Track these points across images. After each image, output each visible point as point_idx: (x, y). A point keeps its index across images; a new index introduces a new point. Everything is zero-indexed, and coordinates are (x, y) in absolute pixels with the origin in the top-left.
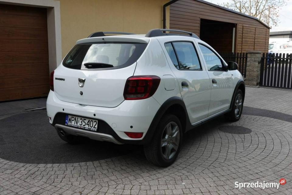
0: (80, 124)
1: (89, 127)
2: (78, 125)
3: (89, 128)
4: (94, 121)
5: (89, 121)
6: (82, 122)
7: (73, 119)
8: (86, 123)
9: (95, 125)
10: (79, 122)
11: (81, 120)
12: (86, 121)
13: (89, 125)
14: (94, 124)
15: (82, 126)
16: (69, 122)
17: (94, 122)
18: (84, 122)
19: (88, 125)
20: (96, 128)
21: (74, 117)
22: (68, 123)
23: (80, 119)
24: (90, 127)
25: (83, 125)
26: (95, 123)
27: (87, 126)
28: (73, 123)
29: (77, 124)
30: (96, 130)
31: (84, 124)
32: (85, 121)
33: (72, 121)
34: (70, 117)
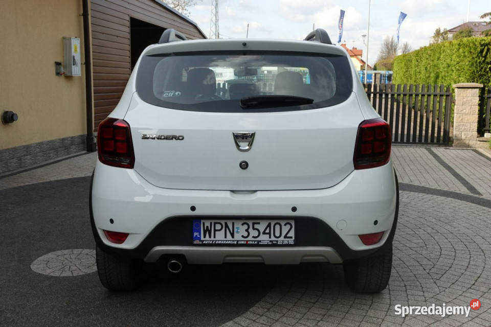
0: (243, 236)
1: (270, 237)
2: (238, 237)
3: (271, 241)
4: (283, 223)
5: (269, 225)
6: (247, 230)
7: (218, 227)
8: (261, 232)
9: (288, 232)
10: (238, 232)
11: (246, 227)
12: (262, 226)
13: (269, 233)
14: (285, 229)
15: (250, 238)
16: (205, 237)
17: (285, 225)
18: (254, 229)
19: (267, 233)
20: (291, 237)
21: (223, 222)
22: (202, 238)
23: (243, 225)
24: (273, 238)
25: (253, 237)
26: (288, 227)
27: (264, 238)
28: (220, 236)
29: (233, 237)
30: (291, 241)
32: (256, 226)
33: (216, 232)
34: (207, 224)
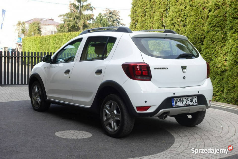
3: (192, 104)
5: (191, 99)
6: (186, 101)
7: (179, 100)
8: (190, 101)
13: (191, 101)
15: (187, 104)
16: (175, 104)
18: (188, 100)
20: (196, 102)
21: (180, 98)
22: (175, 105)
24: (193, 103)
29: (183, 104)
31: (188, 102)
33: (178, 102)
34: (176, 99)
